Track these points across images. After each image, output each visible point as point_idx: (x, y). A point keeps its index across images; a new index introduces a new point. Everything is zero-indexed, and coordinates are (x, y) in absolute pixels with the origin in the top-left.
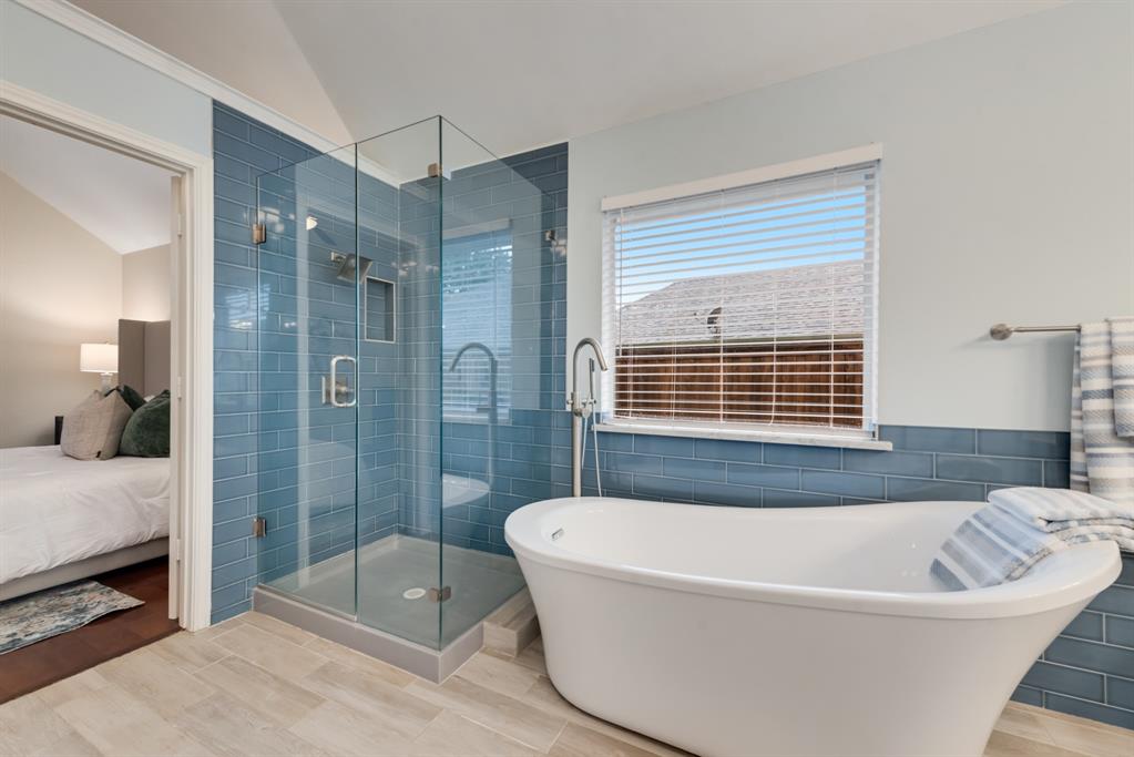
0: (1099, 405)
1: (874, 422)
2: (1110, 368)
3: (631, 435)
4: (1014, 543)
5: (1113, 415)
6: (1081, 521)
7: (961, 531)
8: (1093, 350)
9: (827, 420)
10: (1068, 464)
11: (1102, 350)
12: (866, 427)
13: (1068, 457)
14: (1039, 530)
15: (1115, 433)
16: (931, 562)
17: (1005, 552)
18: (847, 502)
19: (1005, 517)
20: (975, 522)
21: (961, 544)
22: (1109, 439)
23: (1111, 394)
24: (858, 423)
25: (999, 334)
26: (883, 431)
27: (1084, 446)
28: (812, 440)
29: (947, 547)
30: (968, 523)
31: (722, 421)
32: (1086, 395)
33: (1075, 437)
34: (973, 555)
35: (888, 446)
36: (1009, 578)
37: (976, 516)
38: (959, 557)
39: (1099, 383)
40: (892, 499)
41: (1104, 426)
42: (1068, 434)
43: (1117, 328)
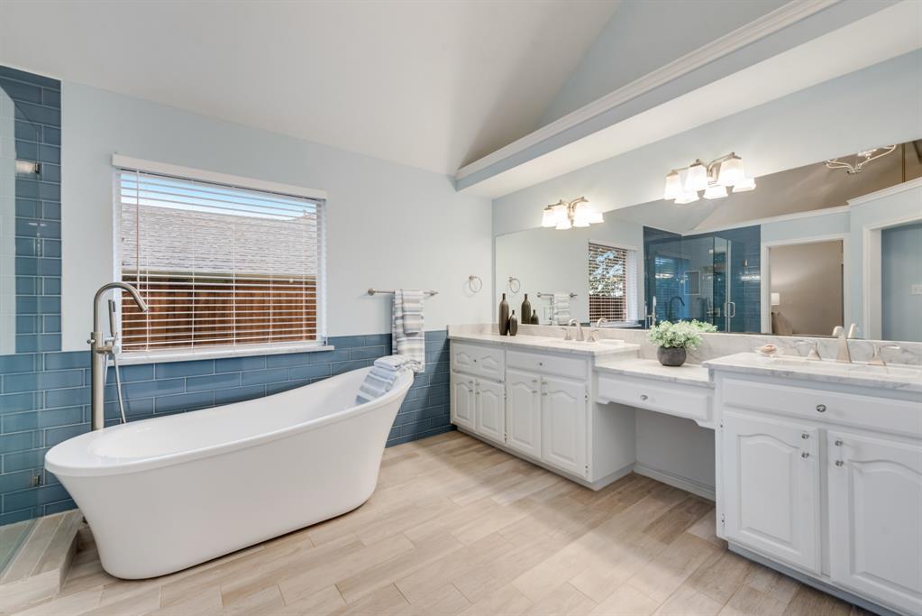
0: (399, 322)
1: (324, 336)
2: (402, 308)
3: (152, 364)
4: (386, 378)
5: (403, 326)
6: (404, 364)
7: (366, 380)
8: (398, 301)
9: (301, 338)
10: (391, 346)
11: (401, 301)
12: (318, 339)
13: (391, 343)
14: (393, 371)
15: (404, 332)
16: (355, 397)
17: (383, 382)
18: (313, 381)
19: (381, 370)
20: (370, 375)
21: (367, 385)
22: (402, 335)
23: (403, 318)
24: (313, 338)
25: (371, 293)
26: (331, 340)
27: (396, 338)
28: (296, 349)
29: (362, 388)
30: (368, 376)
31: (235, 344)
32: (396, 318)
33: (394, 335)
34: (372, 388)
35: (332, 348)
36: (387, 391)
37: (371, 372)
38: (367, 391)
39: (399, 314)
40: (334, 375)
41: (400, 330)
42: (391, 335)
43: (404, 293)
